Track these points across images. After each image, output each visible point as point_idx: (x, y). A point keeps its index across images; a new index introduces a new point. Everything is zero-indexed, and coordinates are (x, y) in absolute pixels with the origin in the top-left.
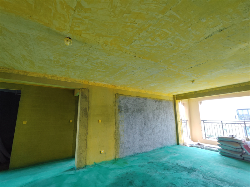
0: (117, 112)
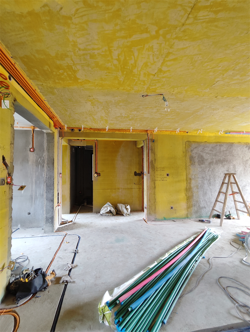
0: (188, 164)
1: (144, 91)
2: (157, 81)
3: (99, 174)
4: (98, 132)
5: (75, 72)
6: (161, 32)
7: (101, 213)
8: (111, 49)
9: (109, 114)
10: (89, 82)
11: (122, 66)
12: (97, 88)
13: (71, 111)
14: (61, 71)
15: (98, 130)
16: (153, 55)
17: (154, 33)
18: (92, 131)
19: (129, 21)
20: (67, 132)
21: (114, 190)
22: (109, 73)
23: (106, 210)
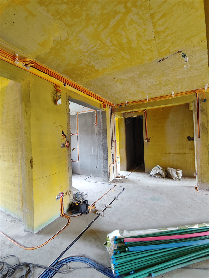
1: (157, 57)
2: (162, 43)
3: (149, 140)
4: (141, 103)
5: (92, 67)
6: (129, 5)
7: (151, 173)
8: (102, 41)
9: (140, 87)
10: (106, 69)
11: (120, 48)
12: (115, 71)
13: (110, 93)
14: (85, 70)
15: (141, 101)
16: (138, 25)
17: (124, 10)
18: (136, 103)
19: (99, 17)
20: (117, 108)
21: (164, 155)
22: (114, 57)
23: (155, 172)
